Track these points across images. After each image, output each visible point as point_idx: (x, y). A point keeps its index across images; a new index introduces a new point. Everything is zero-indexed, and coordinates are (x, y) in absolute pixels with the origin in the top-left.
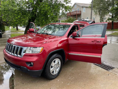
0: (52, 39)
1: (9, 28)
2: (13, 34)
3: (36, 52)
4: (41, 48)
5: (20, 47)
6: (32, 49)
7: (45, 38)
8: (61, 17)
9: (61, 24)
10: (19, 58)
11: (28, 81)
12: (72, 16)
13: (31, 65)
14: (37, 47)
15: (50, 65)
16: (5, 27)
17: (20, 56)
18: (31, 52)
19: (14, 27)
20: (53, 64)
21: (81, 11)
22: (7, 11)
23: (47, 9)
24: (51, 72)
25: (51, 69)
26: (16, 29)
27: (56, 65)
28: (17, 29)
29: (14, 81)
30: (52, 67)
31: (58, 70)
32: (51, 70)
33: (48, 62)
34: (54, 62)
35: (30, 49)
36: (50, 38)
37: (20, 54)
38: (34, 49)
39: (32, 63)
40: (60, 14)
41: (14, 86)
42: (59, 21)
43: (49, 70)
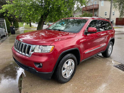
0: (65, 35)
1: (23, 25)
2: (26, 30)
3: (46, 51)
4: (51, 47)
5: (28, 45)
6: (42, 48)
7: (57, 35)
8: (76, 13)
9: (75, 18)
10: (27, 58)
11: (38, 83)
12: (88, 10)
13: (40, 66)
14: (47, 46)
15: (62, 66)
16: (18, 24)
17: (28, 55)
18: (40, 51)
19: (27, 24)
20: (65, 66)
21: (98, 5)
22: (19, 6)
23: (60, 3)
24: (63, 74)
25: (63, 71)
26: (29, 25)
27: (69, 66)
28: (31, 26)
29: (22, 82)
30: (64, 69)
31: (71, 72)
32: (63, 73)
33: (60, 64)
34: (67, 63)
35: (39, 48)
36: (63, 35)
37: (28, 53)
38: (44, 47)
39: (41, 65)
40: (75, 9)
41: (22, 88)
42: (74, 16)
43: (61, 72)
